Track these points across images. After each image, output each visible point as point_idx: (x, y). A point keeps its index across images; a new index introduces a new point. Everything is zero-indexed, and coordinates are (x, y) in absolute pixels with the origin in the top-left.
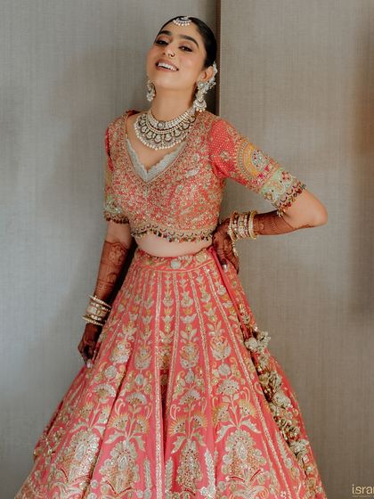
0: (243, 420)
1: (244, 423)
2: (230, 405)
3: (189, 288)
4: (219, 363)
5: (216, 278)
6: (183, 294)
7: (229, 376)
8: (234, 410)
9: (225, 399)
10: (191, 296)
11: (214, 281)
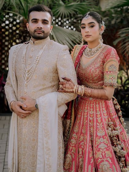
0: (107, 158)
1: (107, 159)
2: (102, 152)
3: (93, 108)
4: (100, 137)
5: (103, 107)
6: (91, 109)
7: (103, 142)
8: (104, 154)
9: (101, 150)
10: (93, 110)
11: (102, 108)
